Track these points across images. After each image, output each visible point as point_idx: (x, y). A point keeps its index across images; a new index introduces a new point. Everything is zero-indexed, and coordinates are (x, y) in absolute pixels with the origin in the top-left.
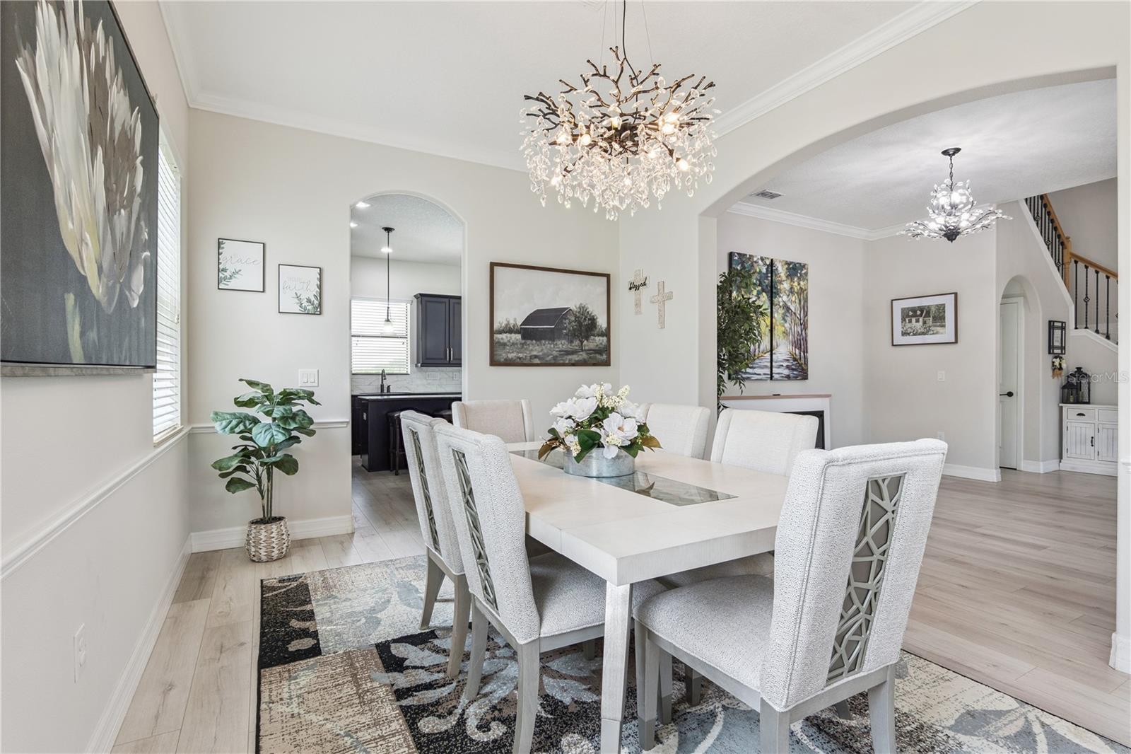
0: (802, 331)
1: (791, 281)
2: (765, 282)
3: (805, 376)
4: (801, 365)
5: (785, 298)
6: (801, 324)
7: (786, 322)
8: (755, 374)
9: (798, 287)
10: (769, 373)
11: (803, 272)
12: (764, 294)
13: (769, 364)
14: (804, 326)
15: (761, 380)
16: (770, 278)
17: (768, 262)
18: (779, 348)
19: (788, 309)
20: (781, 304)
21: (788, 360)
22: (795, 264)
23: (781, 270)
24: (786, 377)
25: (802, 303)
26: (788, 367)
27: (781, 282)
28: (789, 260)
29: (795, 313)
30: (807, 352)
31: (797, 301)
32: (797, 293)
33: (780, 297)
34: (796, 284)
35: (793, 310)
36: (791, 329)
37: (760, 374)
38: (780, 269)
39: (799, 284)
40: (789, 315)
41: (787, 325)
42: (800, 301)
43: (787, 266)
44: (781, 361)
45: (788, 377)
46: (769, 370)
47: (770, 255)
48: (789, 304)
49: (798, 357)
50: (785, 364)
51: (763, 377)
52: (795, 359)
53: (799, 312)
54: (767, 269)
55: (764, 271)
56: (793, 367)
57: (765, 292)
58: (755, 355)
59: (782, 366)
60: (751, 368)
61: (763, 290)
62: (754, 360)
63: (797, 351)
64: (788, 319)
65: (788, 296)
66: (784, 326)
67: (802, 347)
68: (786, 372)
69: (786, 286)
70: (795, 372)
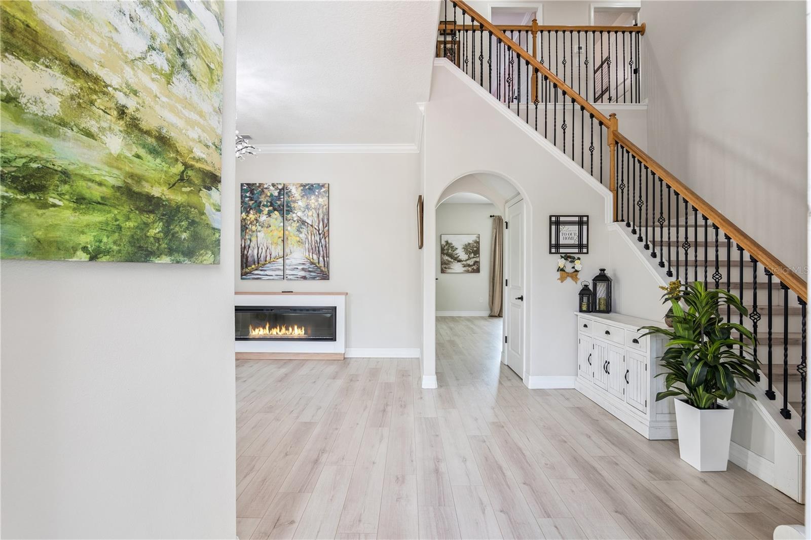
0: (320, 240)
1: (307, 199)
2: (277, 203)
3: (325, 276)
4: (319, 268)
5: (300, 214)
6: (320, 234)
7: (301, 232)
8: (267, 275)
9: (316, 204)
10: (283, 274)
11: (322, 190)
12: (276, 212)
13: (282, 267)
14: (325, 235)
15: (273, 279)
16: (282, 200)
17: (280, 187)
18: (293, 254)
19: (304, 222)
20: (295, 219)
21: (304, 264)
22: (312, 185)
23: (296, 192)
24: (301, 278)
25: (321, 217)
26: (303, 269)
27: (294, 202)
28: (304, 182)
29: (312, 226)
30: (328, 256)
31: (315, 215)
32: (315, 209)
33: (294, 213)
34: (313, 201)
35: (310, 223)
36: (307, 238)
37: (272, 276)
38: (294, 190)
39: (317, 201)
40: (304, 227)
41: (303, 236)
42: (318, 215)
43: (302, 188)
44: (295, 265)
45: (304, 278)
46: (283, 272)
47: (281, 180)
48: (305, 218)
49: (316, 261)
50: (300, 267)
51: (276, 278)
52: (312, 263)
53: (317, 224)
54: (279, 193)
55: (276, 193)
56: (310, 269)
57: (277, 211)
58: (266, 261)
59: (297, 268)
60: (261, 270)
61: (275, 209)
62: (265, 264)
63: (315, 257)
64: (304, 230)
65: (304, 212)
66: (299, 236)
67: (321, 253)
68: (303, 274)
69: (301, 204)
70: (312, 274)
